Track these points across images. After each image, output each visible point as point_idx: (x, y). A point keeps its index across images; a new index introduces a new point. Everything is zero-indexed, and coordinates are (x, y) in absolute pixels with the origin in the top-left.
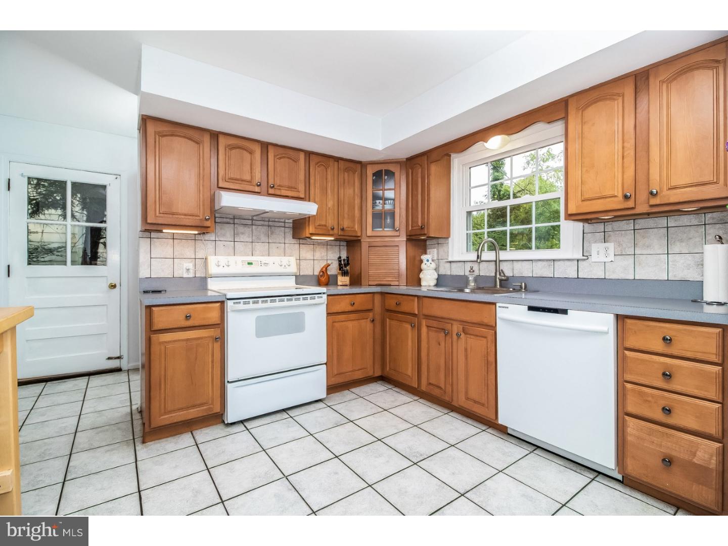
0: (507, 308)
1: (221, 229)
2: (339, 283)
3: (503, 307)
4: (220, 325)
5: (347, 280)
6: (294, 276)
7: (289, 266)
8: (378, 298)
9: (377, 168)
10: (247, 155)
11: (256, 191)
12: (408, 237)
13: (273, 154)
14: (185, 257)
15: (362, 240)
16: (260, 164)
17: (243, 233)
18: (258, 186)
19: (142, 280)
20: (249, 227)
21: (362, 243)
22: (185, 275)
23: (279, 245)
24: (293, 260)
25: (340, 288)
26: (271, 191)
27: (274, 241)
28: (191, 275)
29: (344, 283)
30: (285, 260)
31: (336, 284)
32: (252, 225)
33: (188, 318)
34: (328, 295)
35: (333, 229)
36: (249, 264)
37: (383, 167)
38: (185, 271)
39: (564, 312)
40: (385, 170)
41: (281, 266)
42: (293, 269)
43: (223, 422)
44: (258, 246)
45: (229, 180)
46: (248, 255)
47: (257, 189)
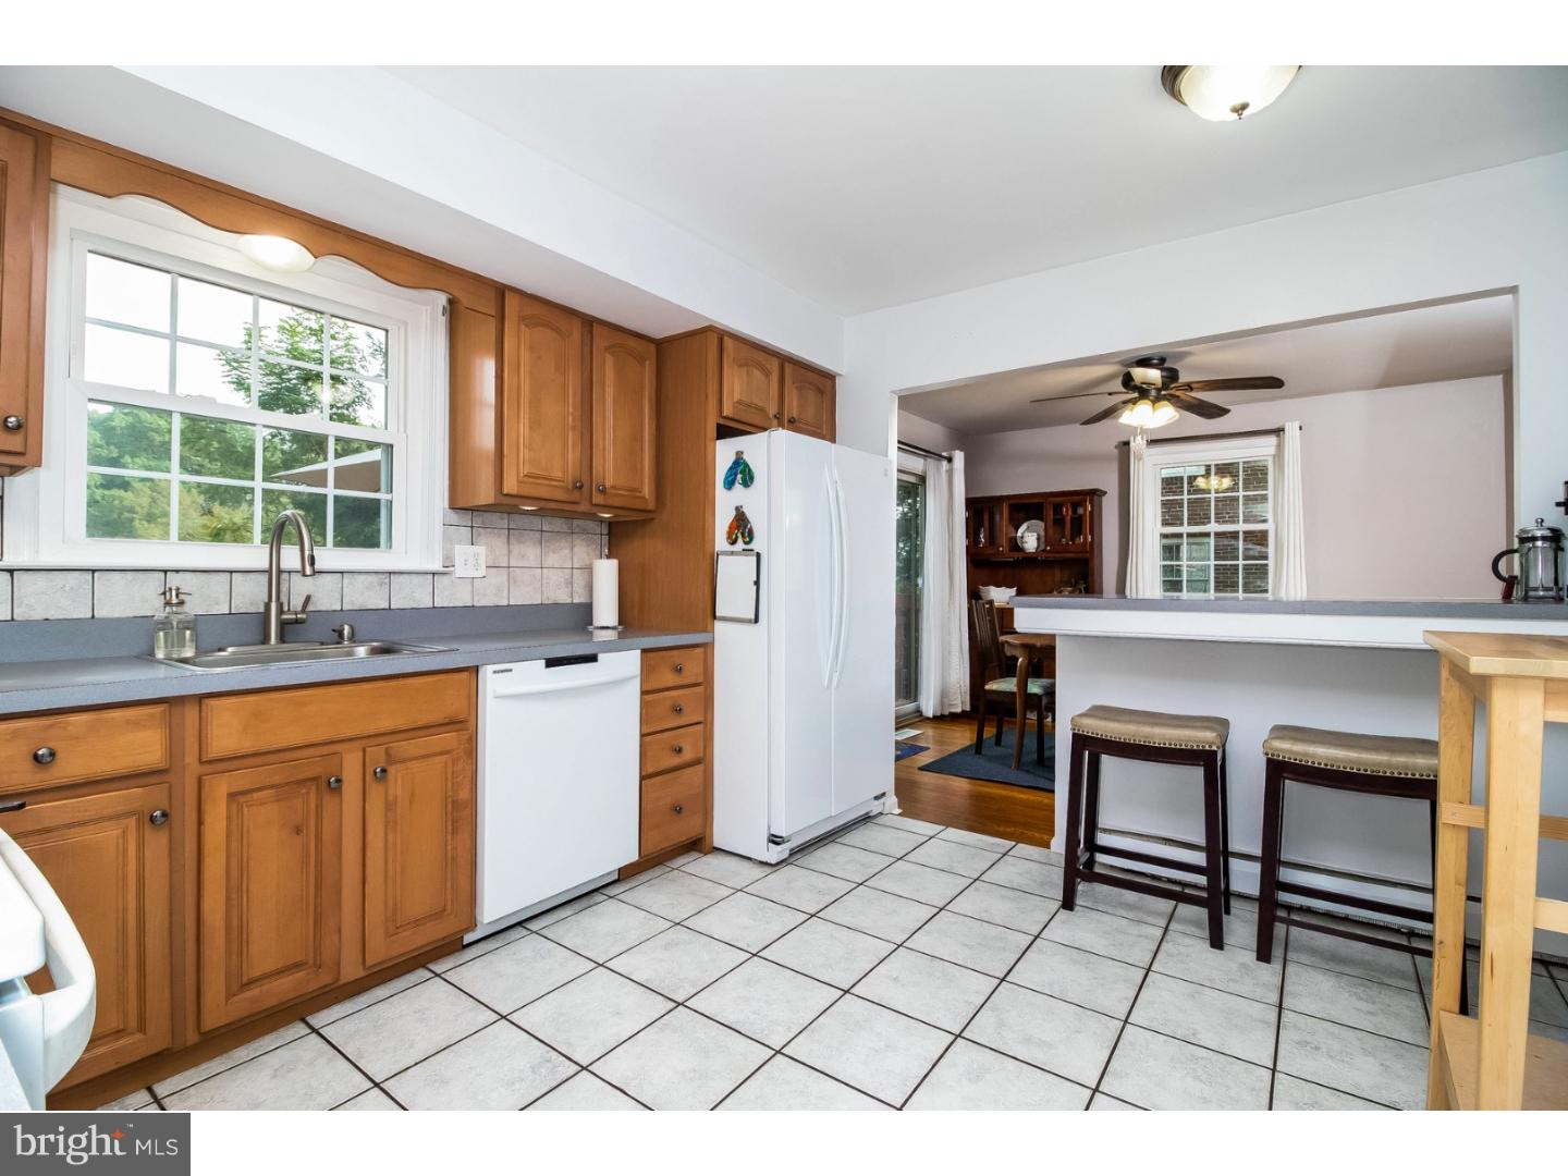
0: (511, 670)
3: (502, 671)
39: (592, 658)
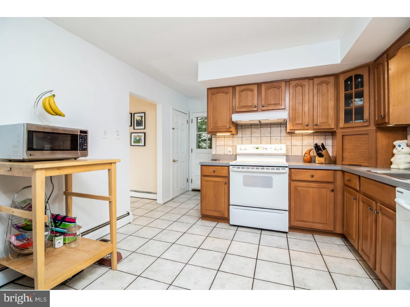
1: (245, 131)
2: (317, 162)
4: (228, 177)
5: (322, 160)
6: (285, 156)
7: (281, 149)
8: (339, 175)
9: (348, 75)
10: (250, 93)
11: (255, 110)
12: (377, 126)
13: (264, 88)
14: (229, 145)
15: (337, 131)
16: (257, 96)
17: (255, 133)
18: (255, 107)
19: (213, 155)
20: (259, 129)
21: (337, 133)
22: (229, 154)
23: (278, 137)
24: (284, 146)
25: (317, 165)
26: (263, 108)
27: (274, 135)
28: (231, 154)
29: (320, 162)
30: (278, 146)
31: (315, 162)
32: (261, 127)
33: (214, 172)
34: (289, 168)
35: (307, 126)
36: (257, 148)
37: (353, 74)
38: (228, 152)
40: (355, 75)
41: (275, 149)
42: (284, 151)
43: (229, 223)
44: (264, 139)
45: (241, 108)
46: (258, 144)
47: (255, 109)
